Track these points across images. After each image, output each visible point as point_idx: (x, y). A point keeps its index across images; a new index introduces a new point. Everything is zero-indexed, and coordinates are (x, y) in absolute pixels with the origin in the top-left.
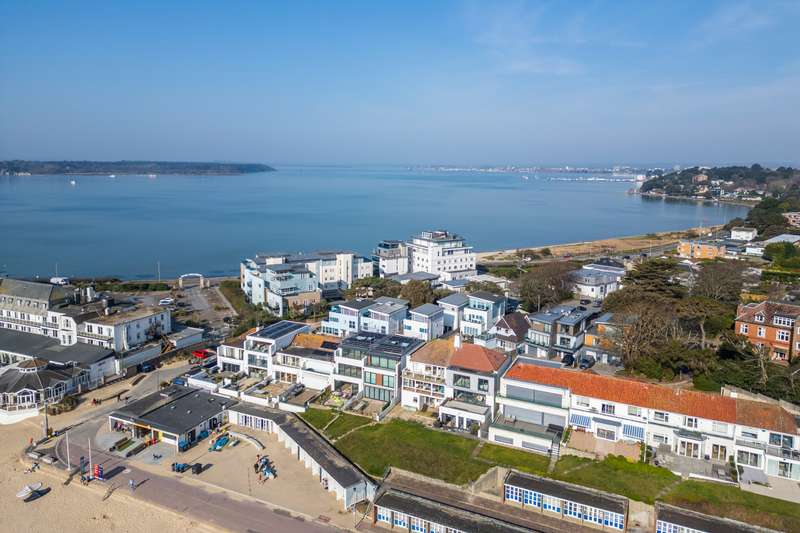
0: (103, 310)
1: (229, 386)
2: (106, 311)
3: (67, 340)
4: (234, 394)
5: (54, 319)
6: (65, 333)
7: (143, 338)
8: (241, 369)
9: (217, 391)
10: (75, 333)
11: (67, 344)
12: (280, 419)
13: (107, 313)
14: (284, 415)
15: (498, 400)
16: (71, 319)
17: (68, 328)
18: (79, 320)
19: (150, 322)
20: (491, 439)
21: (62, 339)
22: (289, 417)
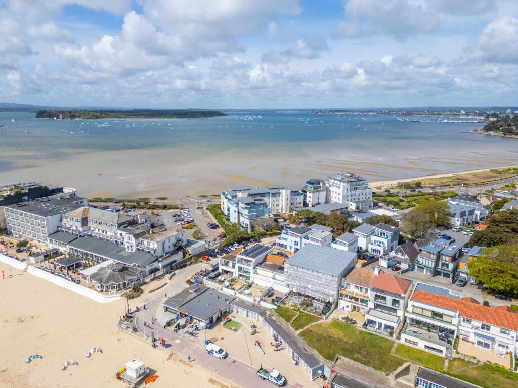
0: (149, 230)
1: (228, 286)
2: (151, 230)
3: (130, 248)
4: (232, 292)
5: (121, 235)
6: (129, 244)
7: (172, 248)
8: (234, 275)
9: (222, 290)
10: (134, 244)
11: (130, 251)
12: (262, 313)
13: (151, 233)
14: (265, 310)
15: (406, 315)
16: (131, 236)
17: (130, 241)
18: (136, 236)
19: (176, 238)
20: (402, 341)
21: (126, 247)
22: (268, 312)
